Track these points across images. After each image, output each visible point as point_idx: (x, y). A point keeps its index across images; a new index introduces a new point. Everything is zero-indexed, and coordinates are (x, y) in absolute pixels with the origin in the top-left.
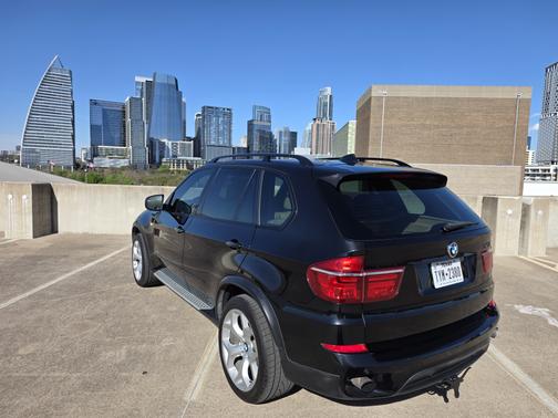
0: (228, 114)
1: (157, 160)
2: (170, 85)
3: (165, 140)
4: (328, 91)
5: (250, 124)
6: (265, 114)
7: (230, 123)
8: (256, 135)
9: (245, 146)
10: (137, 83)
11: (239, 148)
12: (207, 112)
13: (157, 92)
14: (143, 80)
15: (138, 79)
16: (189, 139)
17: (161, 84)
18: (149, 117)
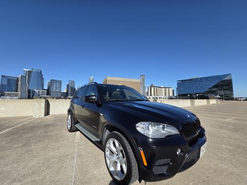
0: (60, 82)
1: (31, 96)
2: (38, 72)
3: (35, 90)
4: (92, 77)
5: (68, 85)
6: (73, 82)
7: (61, 85)
8: (70, 89)
9: (66, 92)
10: (25, 71)
11: (64, 93)
12: (52, 81)
13: (33, 74)
14: (27, 70)
15: (24, 70)
16: (45, 90)
17: (35, 72)
18: (29, 82)
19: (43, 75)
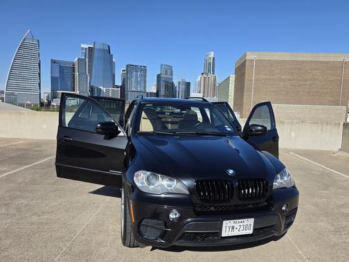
0: (144, 69)
2: (104, 50)
3: (101, 88)
4: (212, 55)
5: (159, 77)
6: (169, 70)
7: (145, 77)
8: (163, 84)
9: (155, 91)
10: (83, 48)
11: (151, 93)
12: (130, 68)
13: (96, 55)
14: (87, 46)
15: (83, 46)
16: (117, 87)
17: (100, 49)
18: (90, 72)
19: (112, 55)
